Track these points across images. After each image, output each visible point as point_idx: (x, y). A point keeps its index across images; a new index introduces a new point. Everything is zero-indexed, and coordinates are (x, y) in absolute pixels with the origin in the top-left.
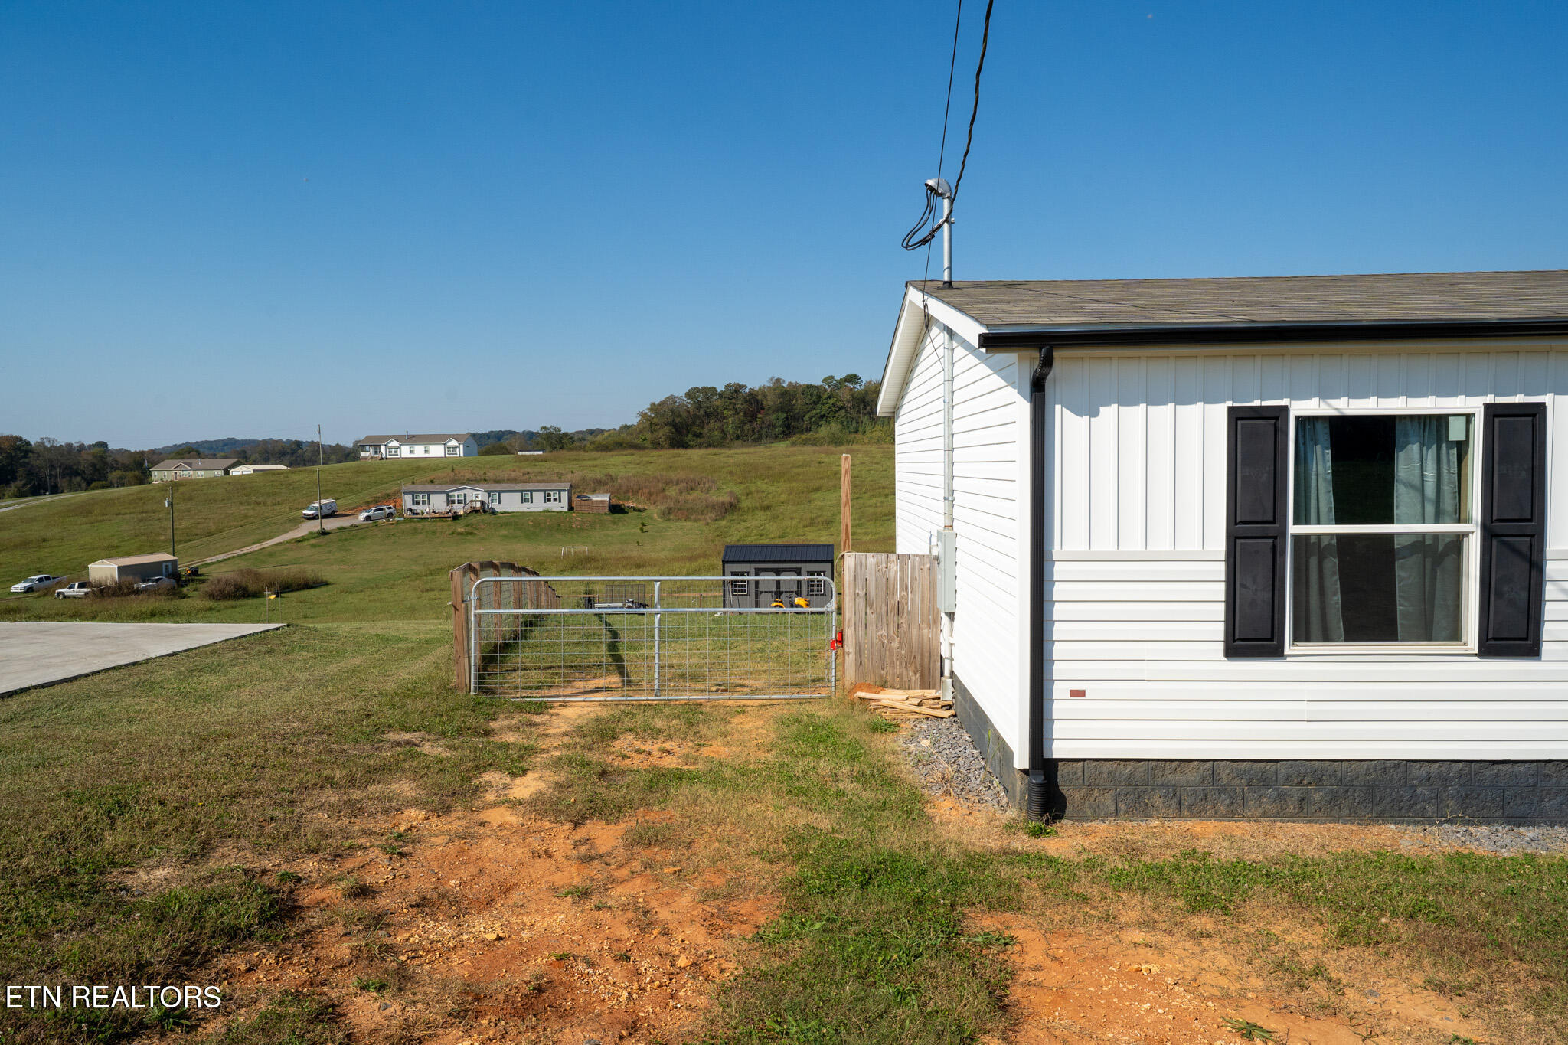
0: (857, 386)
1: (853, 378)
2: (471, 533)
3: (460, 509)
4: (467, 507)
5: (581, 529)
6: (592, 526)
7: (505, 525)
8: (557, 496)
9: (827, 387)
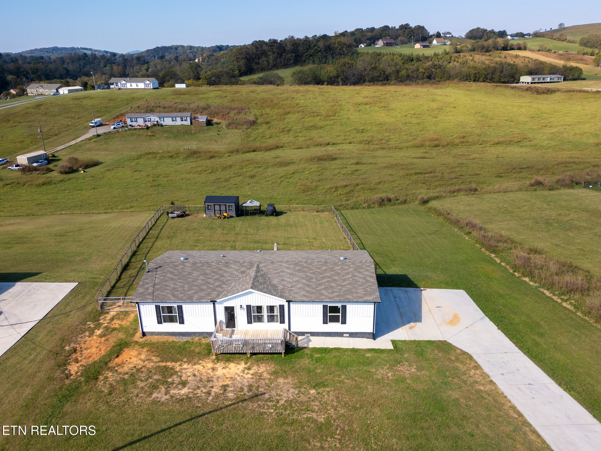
3: (149, 124)
4: (152, 123)
5: (195, 133)
6: (199, 132)
7: (166, 131)
8: (186, 119)
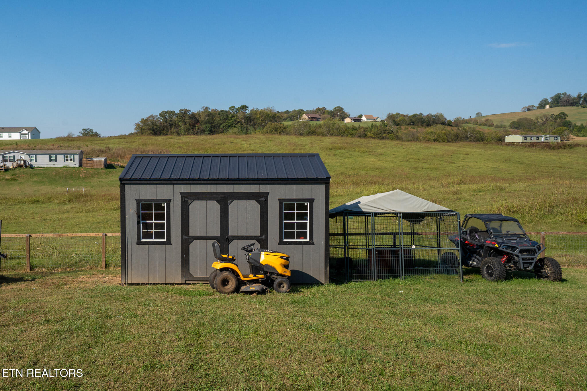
0: (247, 111)
1: (244, 107)
2: (15, 180)
3: (10, 165)
4: (15, 164)
5: (86, 178)
6: (93, 176)
7: (38, 175)
8: (72, 158)
9: (231, 112)
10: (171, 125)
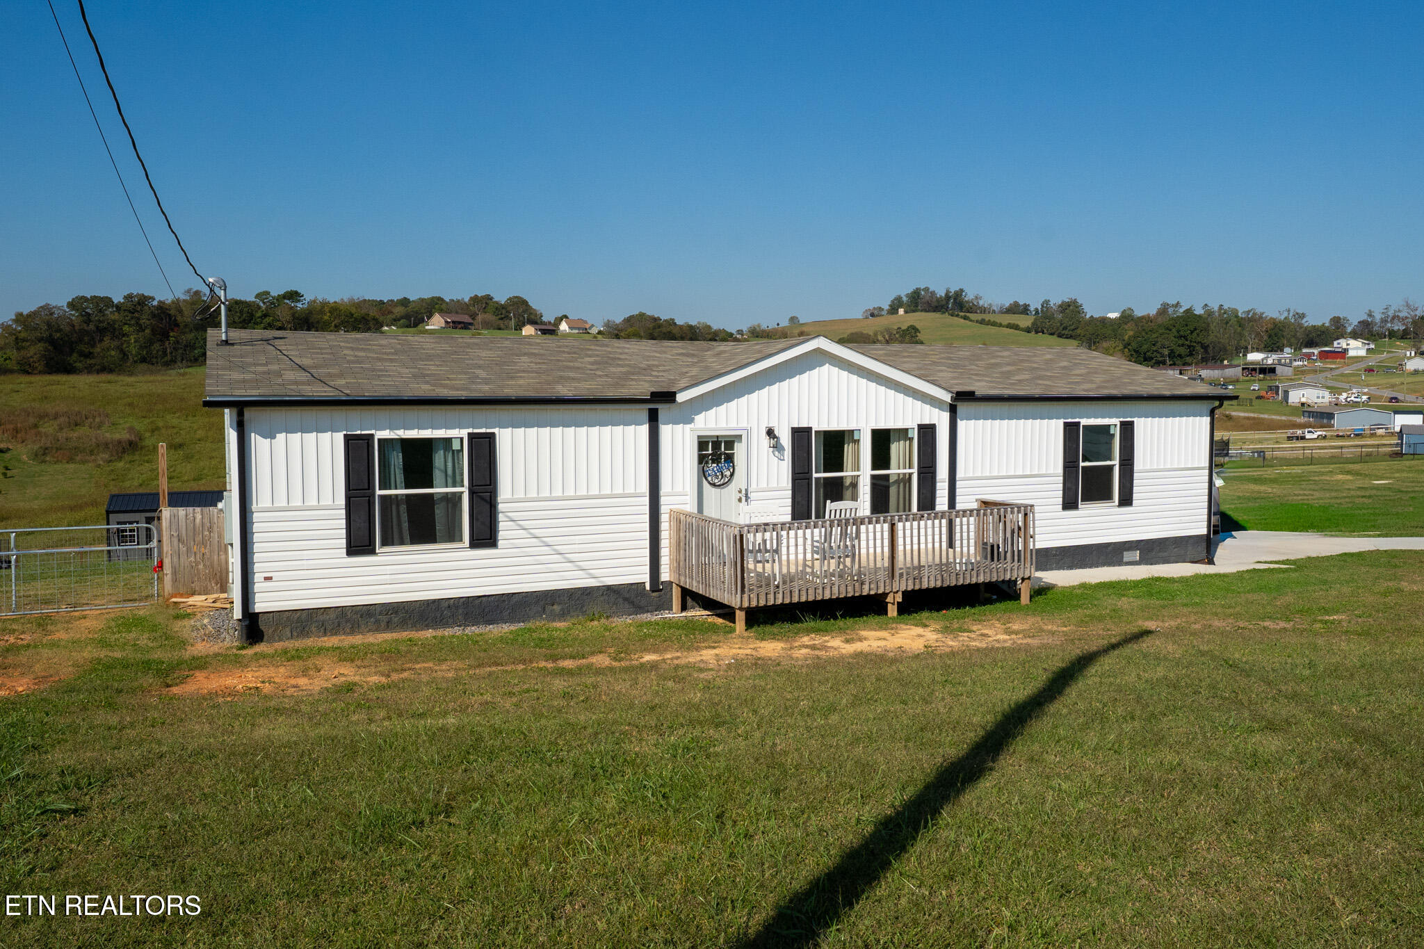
0: (299, 305)
1: (294, 295)
9: (262, 304)
10: (102, 331)
